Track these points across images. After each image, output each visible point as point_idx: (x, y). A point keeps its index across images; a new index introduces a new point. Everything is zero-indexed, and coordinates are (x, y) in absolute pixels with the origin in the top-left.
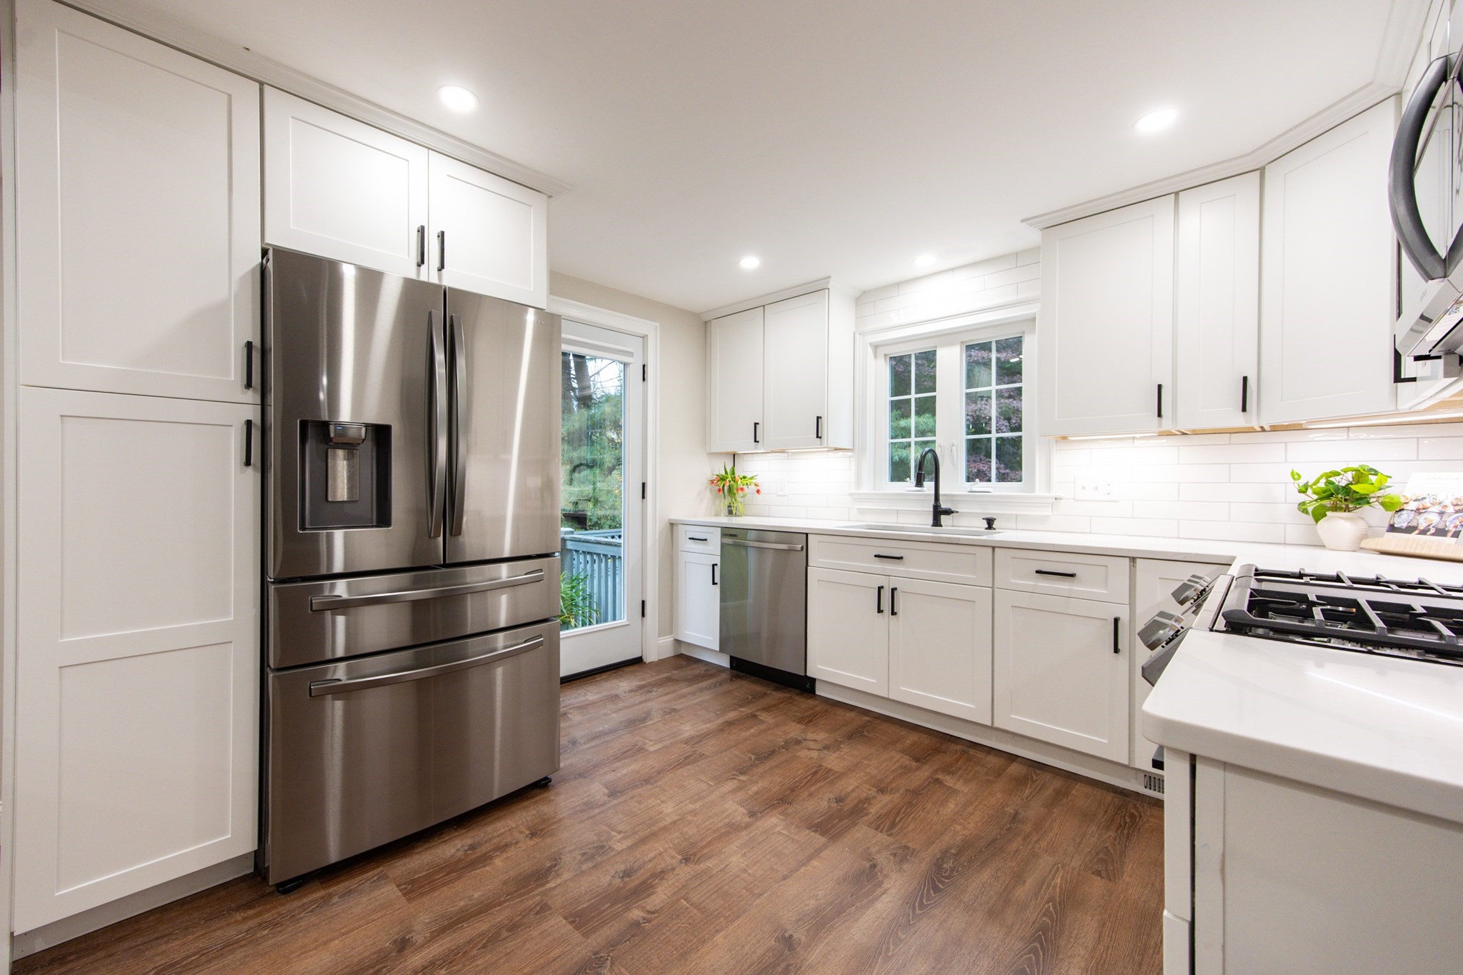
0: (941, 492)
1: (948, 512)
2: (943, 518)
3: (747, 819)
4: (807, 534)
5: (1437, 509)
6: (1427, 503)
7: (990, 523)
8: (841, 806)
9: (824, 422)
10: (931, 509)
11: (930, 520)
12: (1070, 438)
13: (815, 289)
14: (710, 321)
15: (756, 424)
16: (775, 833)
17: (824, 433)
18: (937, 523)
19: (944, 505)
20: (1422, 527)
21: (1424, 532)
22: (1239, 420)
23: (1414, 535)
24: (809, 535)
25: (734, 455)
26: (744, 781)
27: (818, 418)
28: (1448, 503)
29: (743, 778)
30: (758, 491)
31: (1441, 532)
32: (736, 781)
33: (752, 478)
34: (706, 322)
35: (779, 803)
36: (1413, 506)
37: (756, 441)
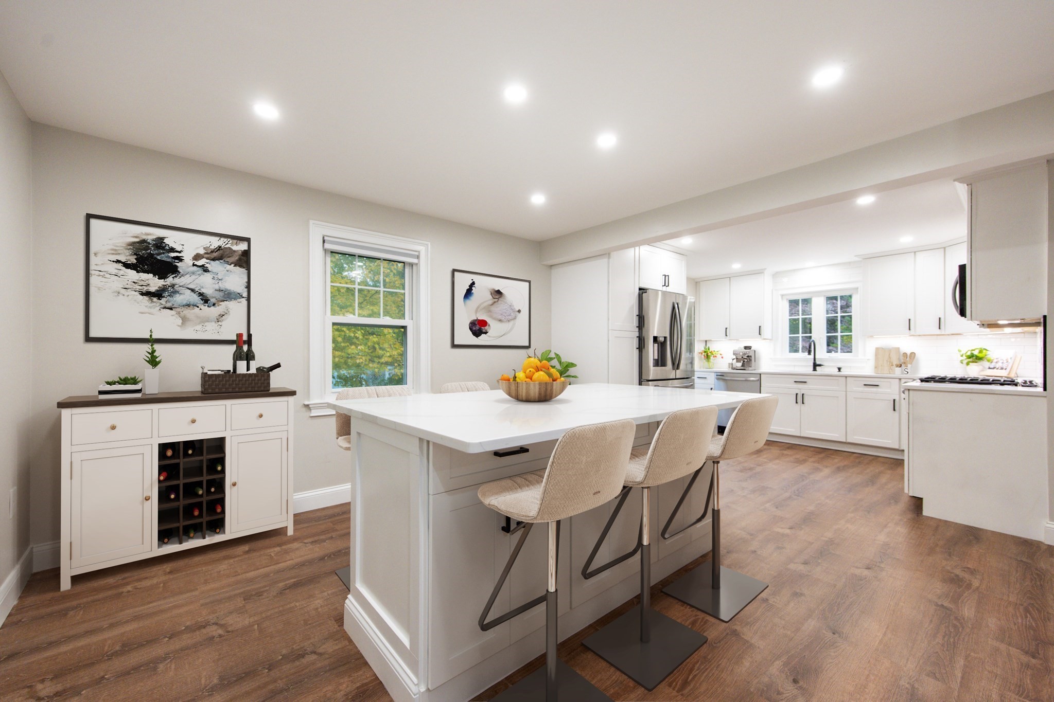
0: (817, 357)
1: (820, 365)
2: (818, 368)
4: (760, 374)
5: (1002, 361)
6: (999, 360)
7: (839, 369)
9: (762, 328)
10: (812, 364)
11: (812, 368)
12: (875, 337)
14: (699, 282)
15: (726, 328)
17: (762, 333)
18: (815, 369)
19: (818, 363)
20: (997, 367)
21: (997, 369)
22: (938, 332)
23: (995, 370)
24: (762, 374)
25: (706, 341)
27: (760, 327)
28: (1005, 359)
30: (722, 357)
31: (1002, 369)
33: (718, 351)
34: (696, 282)
36: (995, 361)
37: (726, 335)
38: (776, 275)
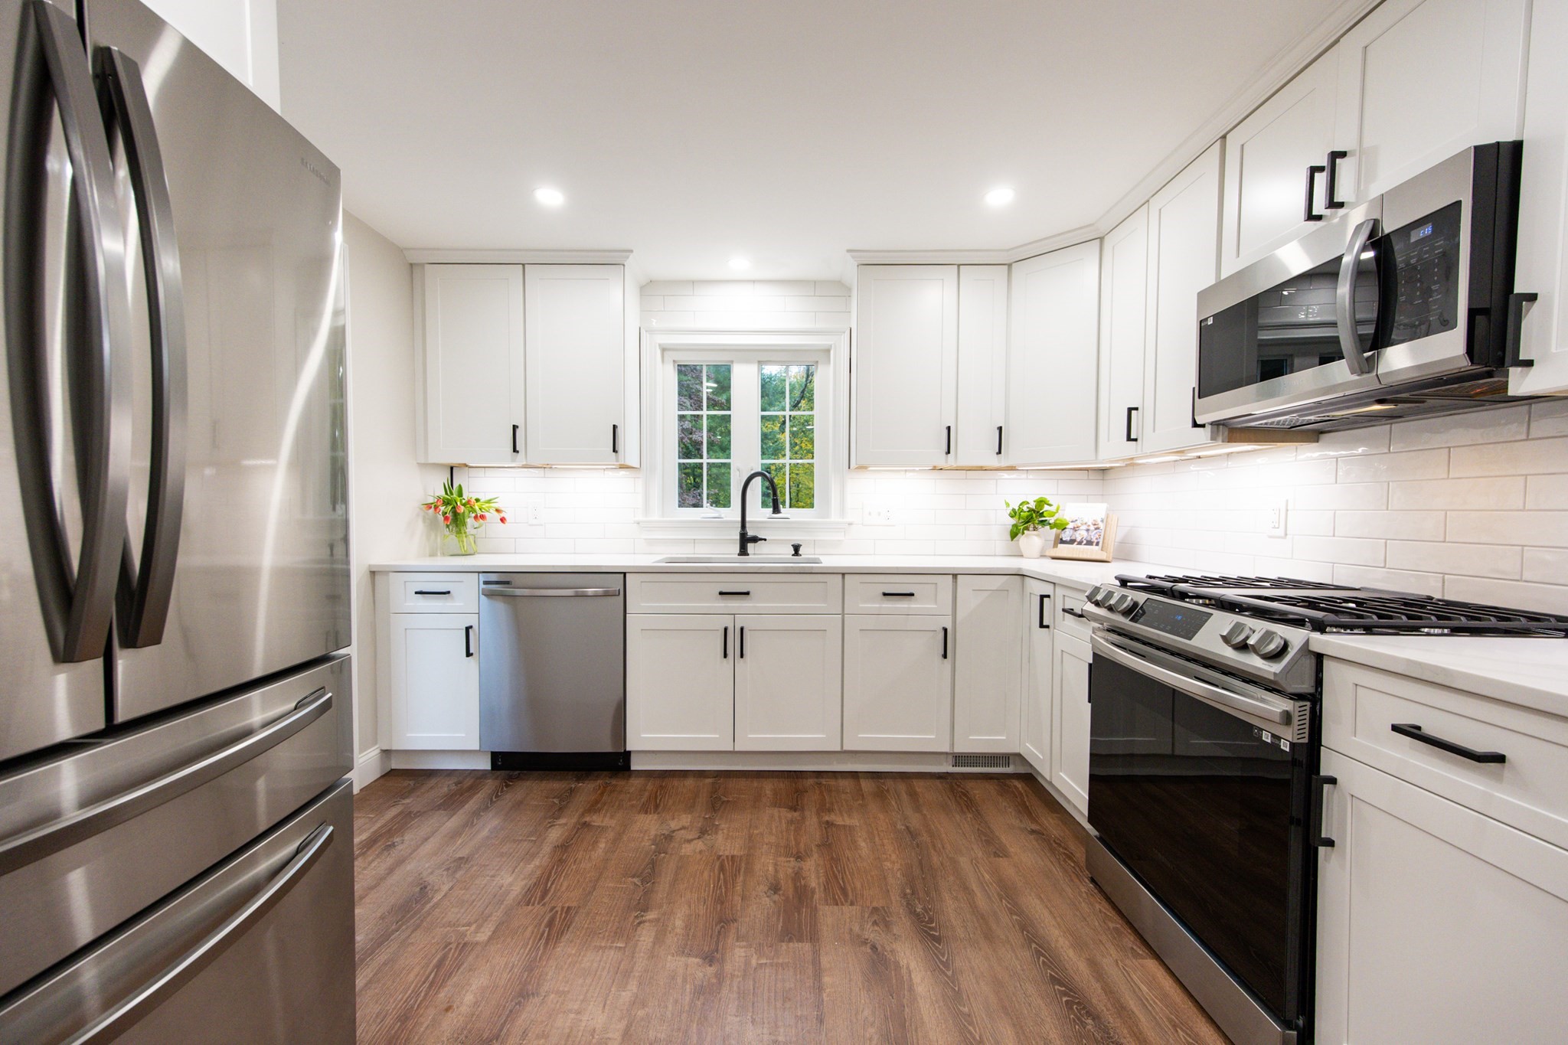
0: (748, 519)
1: (755, 540)
2: (750, 546)
3: (711, 970)
4: (625, 574)
5: (1084, 527)
6: (1078, 523)
7: (796, 549)
8: (783, 895)
9: (619, 431)
10: (738, 537)
11: (737, 549)
12: (870, 468)
13: (609, 261)
14: (422, 265)
15: (515, 427)
16: (755, 969)
17: (620, 447)
18: (743, 551)
19: (750, 533)
20: (1078, 540)
21: (1080, 543)
22: (993, 461)
23: (1075, 545)
24: (627, 575)
25: (452, 468)
26: (658, 920)
27: (615, 427)
28: (1090, 523)
29: (651, 915)
30: (503, 520)
31: (1089, 543)
32: (647, 924)
33: (489, 501)
34: (411, 265)
35: (723, 927)
36: (1071, 525)
37: (515, 450)
38: (650, 288)
